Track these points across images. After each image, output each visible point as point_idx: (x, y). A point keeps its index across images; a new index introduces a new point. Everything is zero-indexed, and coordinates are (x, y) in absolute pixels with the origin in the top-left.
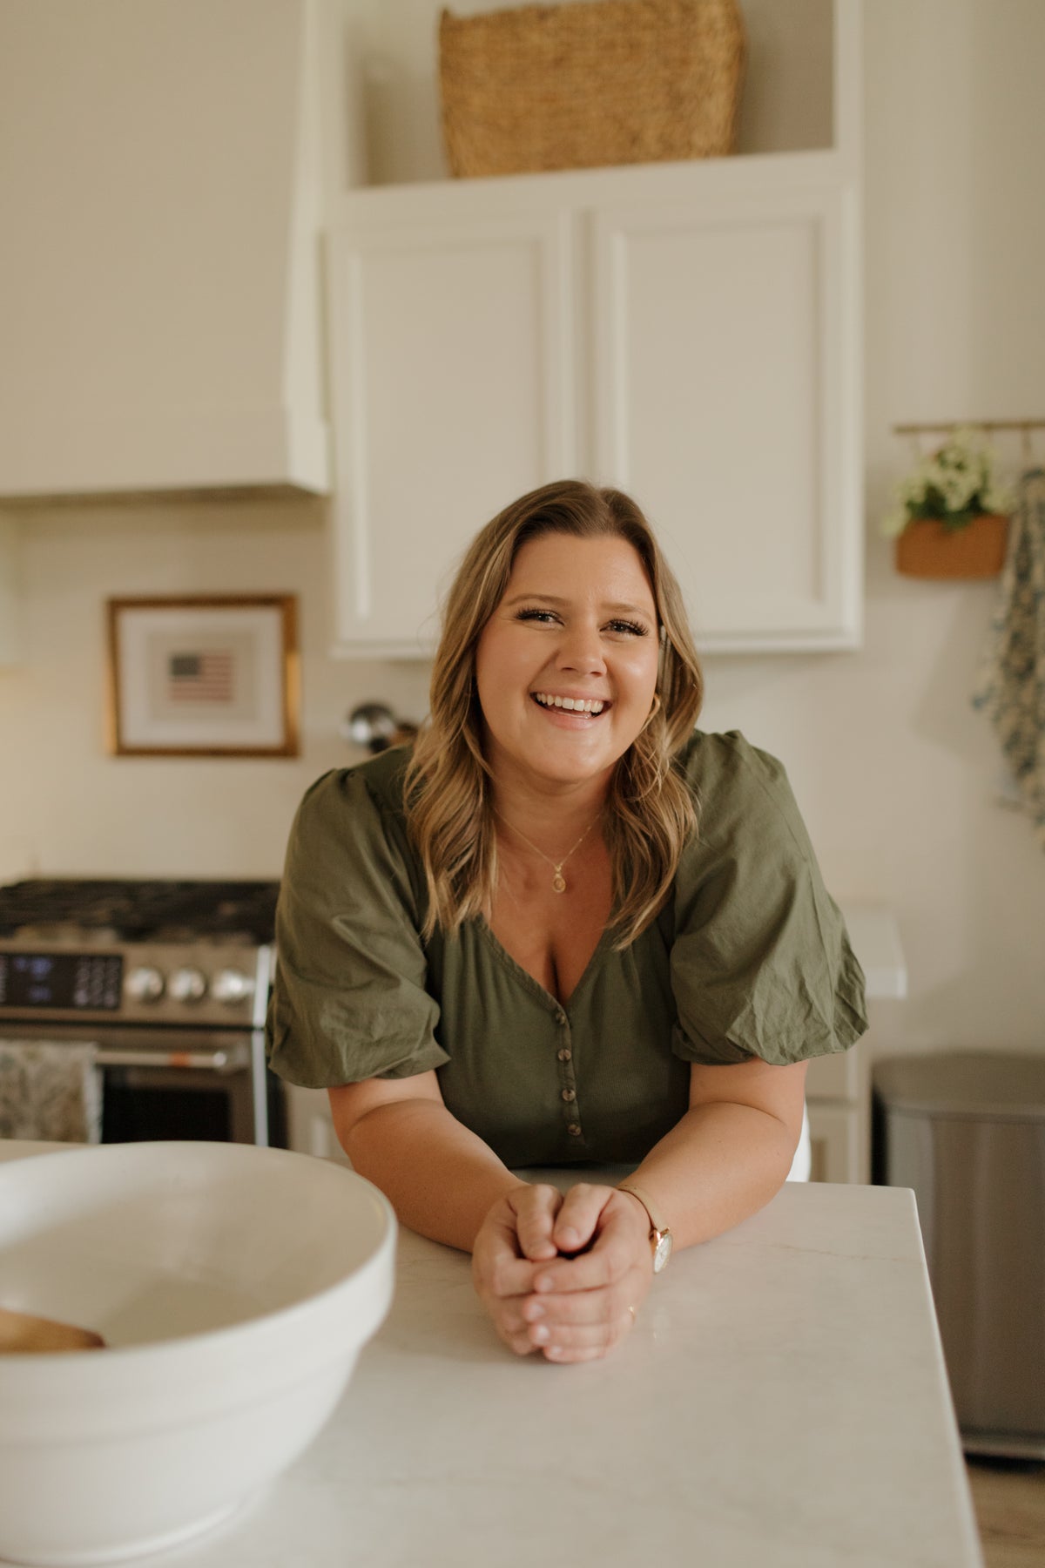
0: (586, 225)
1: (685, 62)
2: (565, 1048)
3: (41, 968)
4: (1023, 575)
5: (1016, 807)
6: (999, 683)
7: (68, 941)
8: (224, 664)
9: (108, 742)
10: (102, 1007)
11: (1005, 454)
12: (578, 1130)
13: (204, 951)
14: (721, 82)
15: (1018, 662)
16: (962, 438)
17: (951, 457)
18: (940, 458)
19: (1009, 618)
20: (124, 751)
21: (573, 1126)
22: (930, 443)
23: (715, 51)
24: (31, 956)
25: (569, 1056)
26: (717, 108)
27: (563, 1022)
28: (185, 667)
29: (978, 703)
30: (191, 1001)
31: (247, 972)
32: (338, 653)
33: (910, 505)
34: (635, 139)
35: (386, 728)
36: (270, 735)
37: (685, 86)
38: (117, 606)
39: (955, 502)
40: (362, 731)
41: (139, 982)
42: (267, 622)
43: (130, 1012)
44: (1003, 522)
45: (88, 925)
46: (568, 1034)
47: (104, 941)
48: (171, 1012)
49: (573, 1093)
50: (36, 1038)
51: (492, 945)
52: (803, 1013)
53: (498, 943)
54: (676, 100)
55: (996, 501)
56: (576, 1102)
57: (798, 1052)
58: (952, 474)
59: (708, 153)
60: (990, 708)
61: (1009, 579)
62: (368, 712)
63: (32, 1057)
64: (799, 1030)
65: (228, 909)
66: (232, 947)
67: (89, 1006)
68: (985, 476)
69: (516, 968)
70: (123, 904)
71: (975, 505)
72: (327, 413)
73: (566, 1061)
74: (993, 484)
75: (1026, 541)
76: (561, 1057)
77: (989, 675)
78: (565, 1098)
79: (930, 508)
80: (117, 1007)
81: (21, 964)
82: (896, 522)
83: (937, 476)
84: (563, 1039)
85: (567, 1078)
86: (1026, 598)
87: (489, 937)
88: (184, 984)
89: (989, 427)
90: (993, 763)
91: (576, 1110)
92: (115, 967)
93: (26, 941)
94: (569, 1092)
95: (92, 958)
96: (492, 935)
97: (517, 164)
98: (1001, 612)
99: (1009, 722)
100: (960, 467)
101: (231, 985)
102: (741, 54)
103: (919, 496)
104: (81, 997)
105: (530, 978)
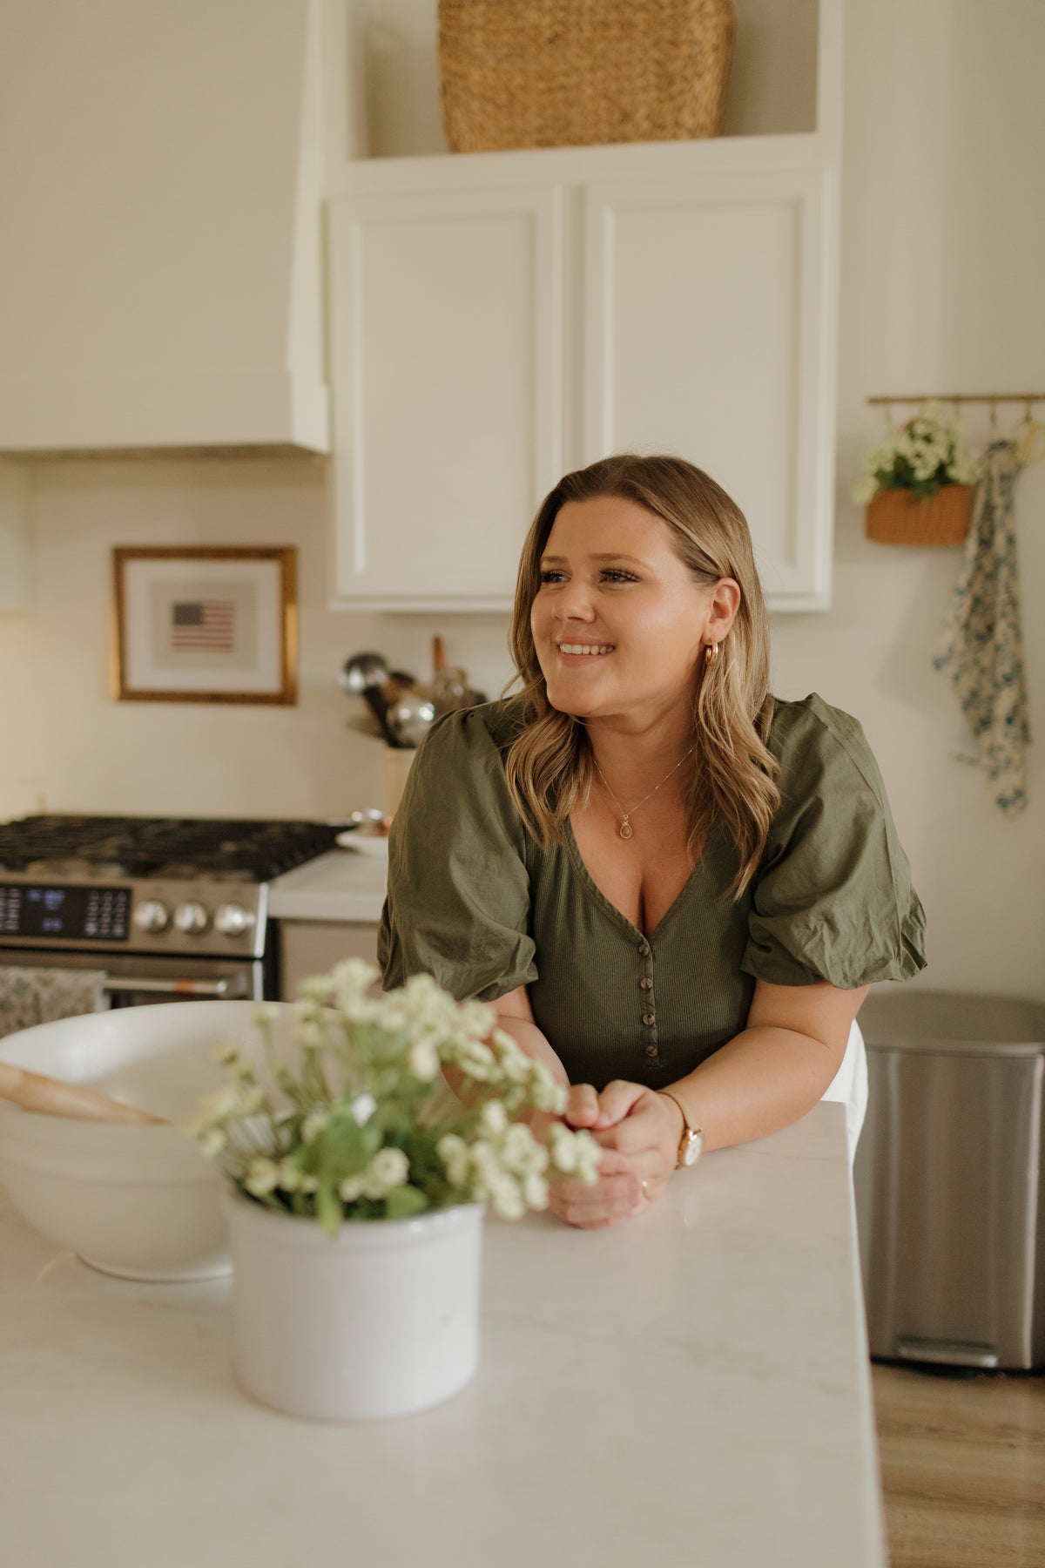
0: (578, 198)
1: (675, 43)
2: (647, 977)
3: (53, 899)
4: (985, 543)
5: (974, 762)
6: (960, 646)
7: (77, 875)
8: (226, 611)
9: (114, 687)
10: (112, 938)
11: (972, 427)
12: (655, 1052)
13: (206, 885)
14: (710, 63)
15: (978, 624)
16: (931, 411)
17: (920, 429)
18: (910, 429)
19: (970, 584)
20: (128, 695)
21: (651, 1048)
22: (902, 414)
23: (705, 33)
24: (44, 888)
25: (651, 985)
26: (706, 89)
27: (646, 953)
28: (187, 615)
29: (938, 664)
30: (195, 932)
31: (248, 906)
32: (335, 606)
33: (880, 474)
34: (626, 117)
35: (379, 677)
36: (268, 682)
37: (676, 66)
38: (122, 555)
39: (922, 474)
40: (357, 680)
41: (146, 914)
42: (267, 573)
43: (137, 942)
44: (969, 491)
45: (96, 860)
46: (651, 966)
47: (112, 876)
48: (177, 943)
49: (653, 1018)
50: (47, 966)
51: (585, 882)
52: (865, 946)
53: (591, 880)
54: (667, 79)
55: (961, 472)
56: (655, 1025)
57: (859, 979)
58: (920, 445)
59: (693, 134)
60: (950, 669)
61: (972, 546)
62: (362, 662)
63: (46, 983)
64: (859, 961)
65: (229, 847)
66: (233, 882)
67: (97, 937)
68: (951, 449)
69: (606, 905)
70: (127, 841)
71: (941, 475)
72: (327, 378)
73: (648, 990)
74: (958, 454)
75: (989, 509)
76: (643, 986)
77: (951, 637)
78: (645, 1022)
79: (899, 477)
80: (125, 938)
81: (34, 896)
82: (866, 490)
83: (907, 448)
84: (646, 970)
85: (648, 1004)
86: (988, 564)
87: (584, 875)
88: (188, 917)
89: (957, 400)
90: (954, 720)
91: (655, 1034)
92: (123, 900)
93: (35, 874)
94: (649, 1017)
95: (101, 891)
96: (587, 874)
97: (512, 140)
98: (963, 579)
99: (968, 682)
100: (928, 439)
101: (233, 919)
102: (730, 34)
103: (889, 467)
104: (91, 928)
105: (619, 913)
